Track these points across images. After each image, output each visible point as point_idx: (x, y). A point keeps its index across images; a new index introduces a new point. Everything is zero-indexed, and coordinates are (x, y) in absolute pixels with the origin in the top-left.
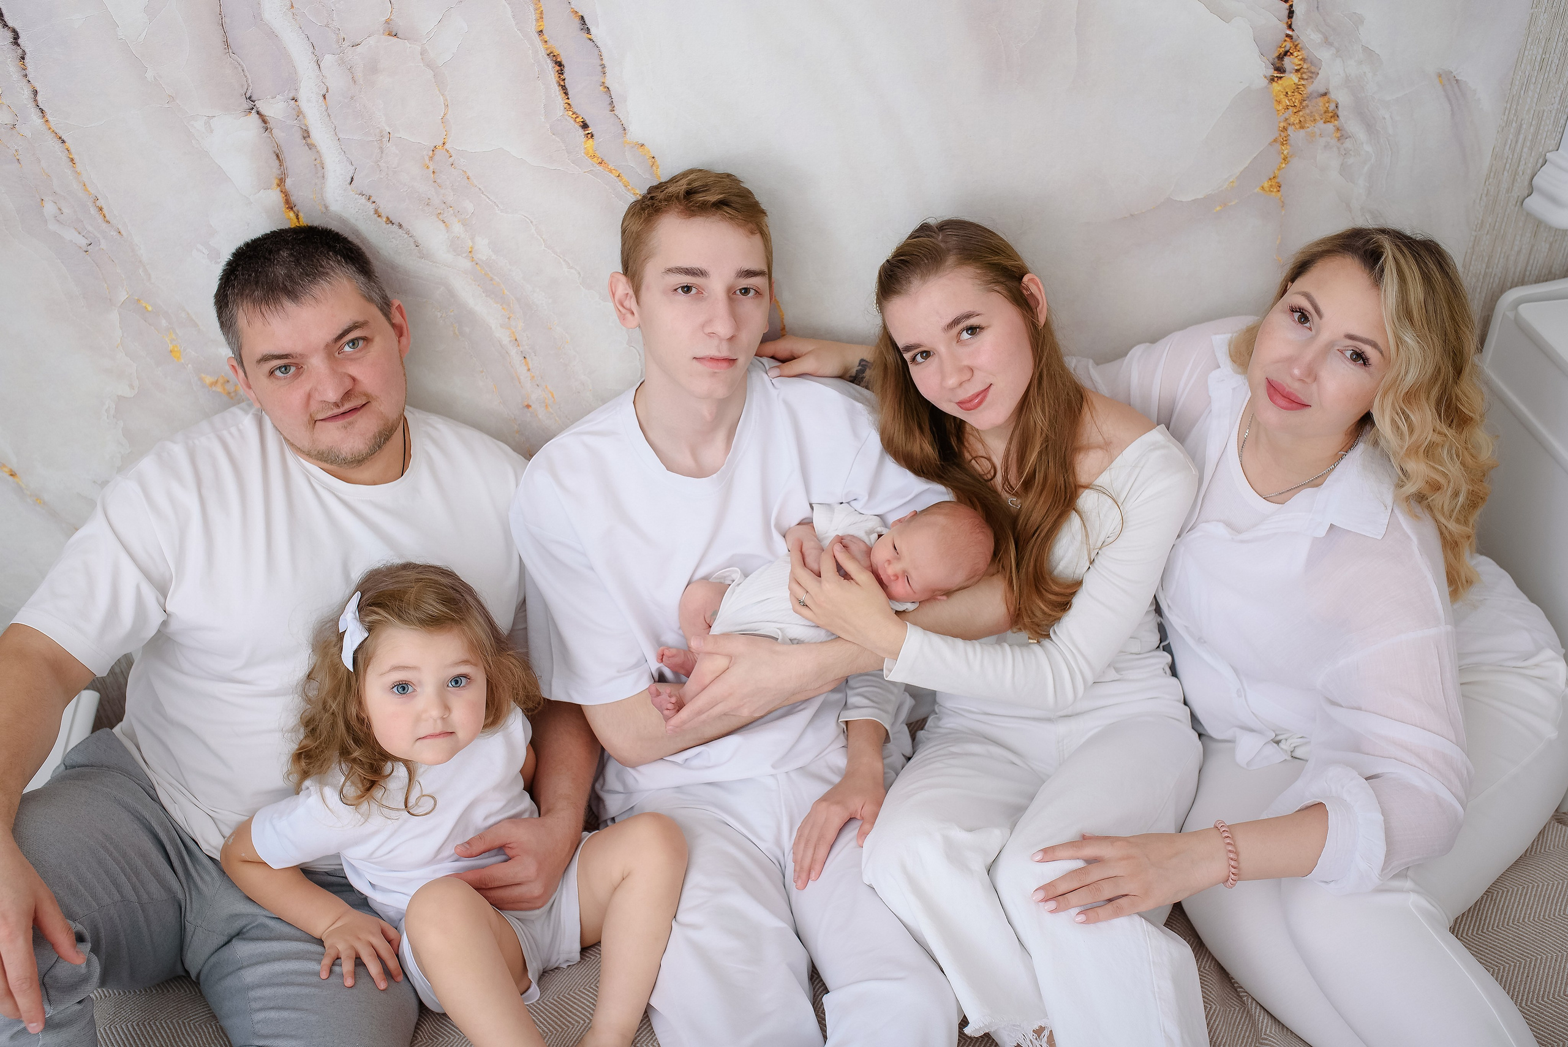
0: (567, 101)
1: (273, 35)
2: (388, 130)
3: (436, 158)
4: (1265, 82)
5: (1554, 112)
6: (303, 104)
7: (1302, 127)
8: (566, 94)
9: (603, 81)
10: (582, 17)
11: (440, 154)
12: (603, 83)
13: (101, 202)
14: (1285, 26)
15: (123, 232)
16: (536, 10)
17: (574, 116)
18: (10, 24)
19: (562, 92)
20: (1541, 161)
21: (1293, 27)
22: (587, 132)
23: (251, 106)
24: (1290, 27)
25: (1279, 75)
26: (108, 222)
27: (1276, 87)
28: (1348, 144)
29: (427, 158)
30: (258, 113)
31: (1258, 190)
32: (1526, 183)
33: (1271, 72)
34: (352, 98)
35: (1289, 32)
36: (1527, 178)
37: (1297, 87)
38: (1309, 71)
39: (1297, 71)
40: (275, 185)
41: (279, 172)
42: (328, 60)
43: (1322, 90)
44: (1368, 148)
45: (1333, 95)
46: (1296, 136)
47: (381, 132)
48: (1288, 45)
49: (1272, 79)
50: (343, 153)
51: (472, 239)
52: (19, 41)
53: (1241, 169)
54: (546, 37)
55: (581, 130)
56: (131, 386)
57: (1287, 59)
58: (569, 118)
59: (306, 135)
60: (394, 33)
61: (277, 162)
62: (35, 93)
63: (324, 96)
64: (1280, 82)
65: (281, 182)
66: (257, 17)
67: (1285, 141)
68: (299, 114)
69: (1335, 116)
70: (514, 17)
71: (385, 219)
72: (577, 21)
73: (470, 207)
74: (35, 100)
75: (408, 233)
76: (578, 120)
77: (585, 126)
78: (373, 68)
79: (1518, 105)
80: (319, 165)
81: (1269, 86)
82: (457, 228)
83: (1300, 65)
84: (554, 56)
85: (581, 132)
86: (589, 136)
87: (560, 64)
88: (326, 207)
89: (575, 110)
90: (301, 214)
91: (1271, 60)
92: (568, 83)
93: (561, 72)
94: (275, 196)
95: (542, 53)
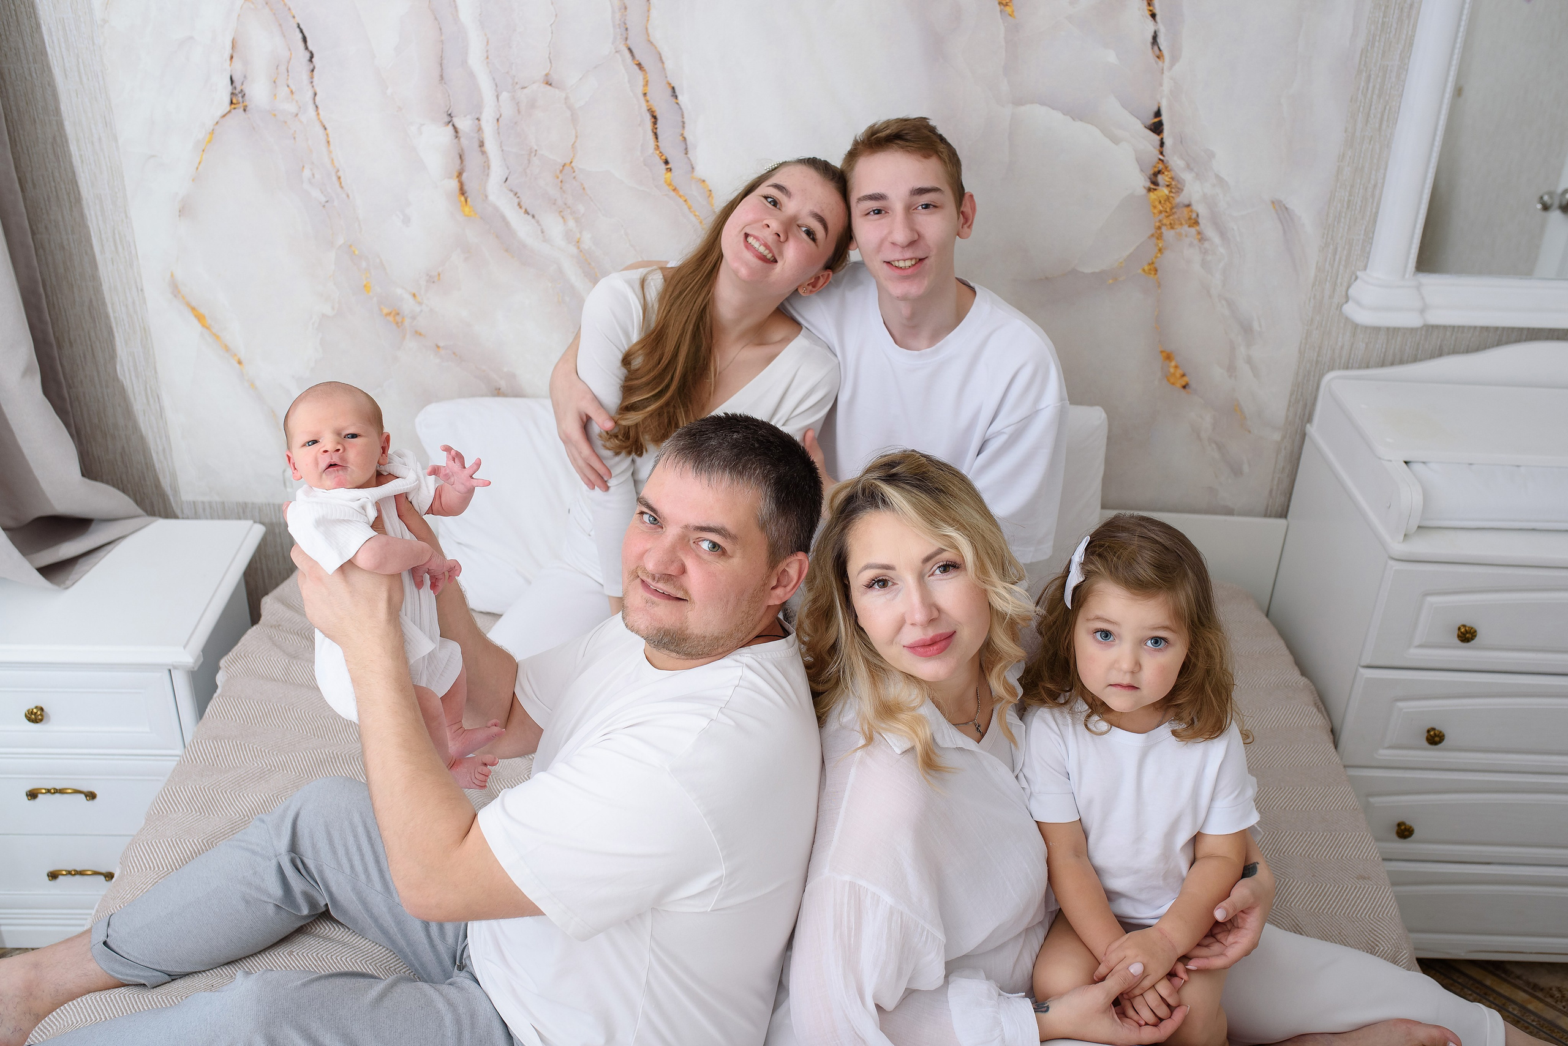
0: (656, 143)
1: (472, 75)
2: (536, 148)
3: (564, 172)
4: (1144, 191)
5: (1361, 241)
6: (483, 123)
7: (1172, 228)
8: (657, 138)
9: (682, 132)
10: (673, 88)
11: (567, 169)
12: (682, 134)
13: (340, 174)
14: (1158, 153)
15: (350, 196)
16: (644, 79)
17: (660, 154)
18: (310, 48)
19: (654, 137)
20: (1354, 277)
21: (1164, 153)
22: (667, 167)
23: (450, 121)
24: (1161, 153)
25: (1154, 187)
26: (342, 187)
27: (1152, 195)
28: (1206, 245)
29: (558, 172)
30: (453, 125)
31: (1140, 271)
32: (1344, 293)
33: (1148, 184)
34: (516, 123)
35: (1161, 157)
36: (1344, 289)
37: (1168, 199)
38: (1175, 187)
39: (1168, 186)
40: (455, 177)
41: (460, 168)
42: (504, 96)
43: (1186, 202)
44: (1222, 250)
45: (1195, 207)
46: (1168, 234)
47: (531, 149)
48: (1161, 166)
49: (1149, 190)
50: (503, 160)
51: (581, 233)
52: (313, 60)
53: (1128, 253)
54: (648, 98)
55: (663, 165)
56: (333, 308)
57: (1160, 178)
58: (656, 156)
59: (482, 144)
60: (549, 83)
61: (460, 160)
62: (315, 94)
63: (498, 120)
64: (1155, 192)
65: (460, 175)
66: (464, 63)
67: (1160, 237)
68: (480, 129)
69: (1196, 223)
70: (629, 81)
71: (524, 210)
72: (669, 91)
73: (581, 208)
74: (314, 99)
75: (538, 222)
76: (663, 157)
77: (666, 162)
78: (532, 104)
79: (1333, 231)
80: (486, 166)
81: (1148, 194)
82: (571, 223)
83: (1169, 182)
84: (652, 111)
85: (663, 167)
86: (669, 170)
87: (655, 117)
88: (486, 197)
89: (662, 151)
90: (469, 200)
91: (1149, 175)
92: (659, 131)
93: (655, 123)
94: (454, 184)
95: (644, 108)
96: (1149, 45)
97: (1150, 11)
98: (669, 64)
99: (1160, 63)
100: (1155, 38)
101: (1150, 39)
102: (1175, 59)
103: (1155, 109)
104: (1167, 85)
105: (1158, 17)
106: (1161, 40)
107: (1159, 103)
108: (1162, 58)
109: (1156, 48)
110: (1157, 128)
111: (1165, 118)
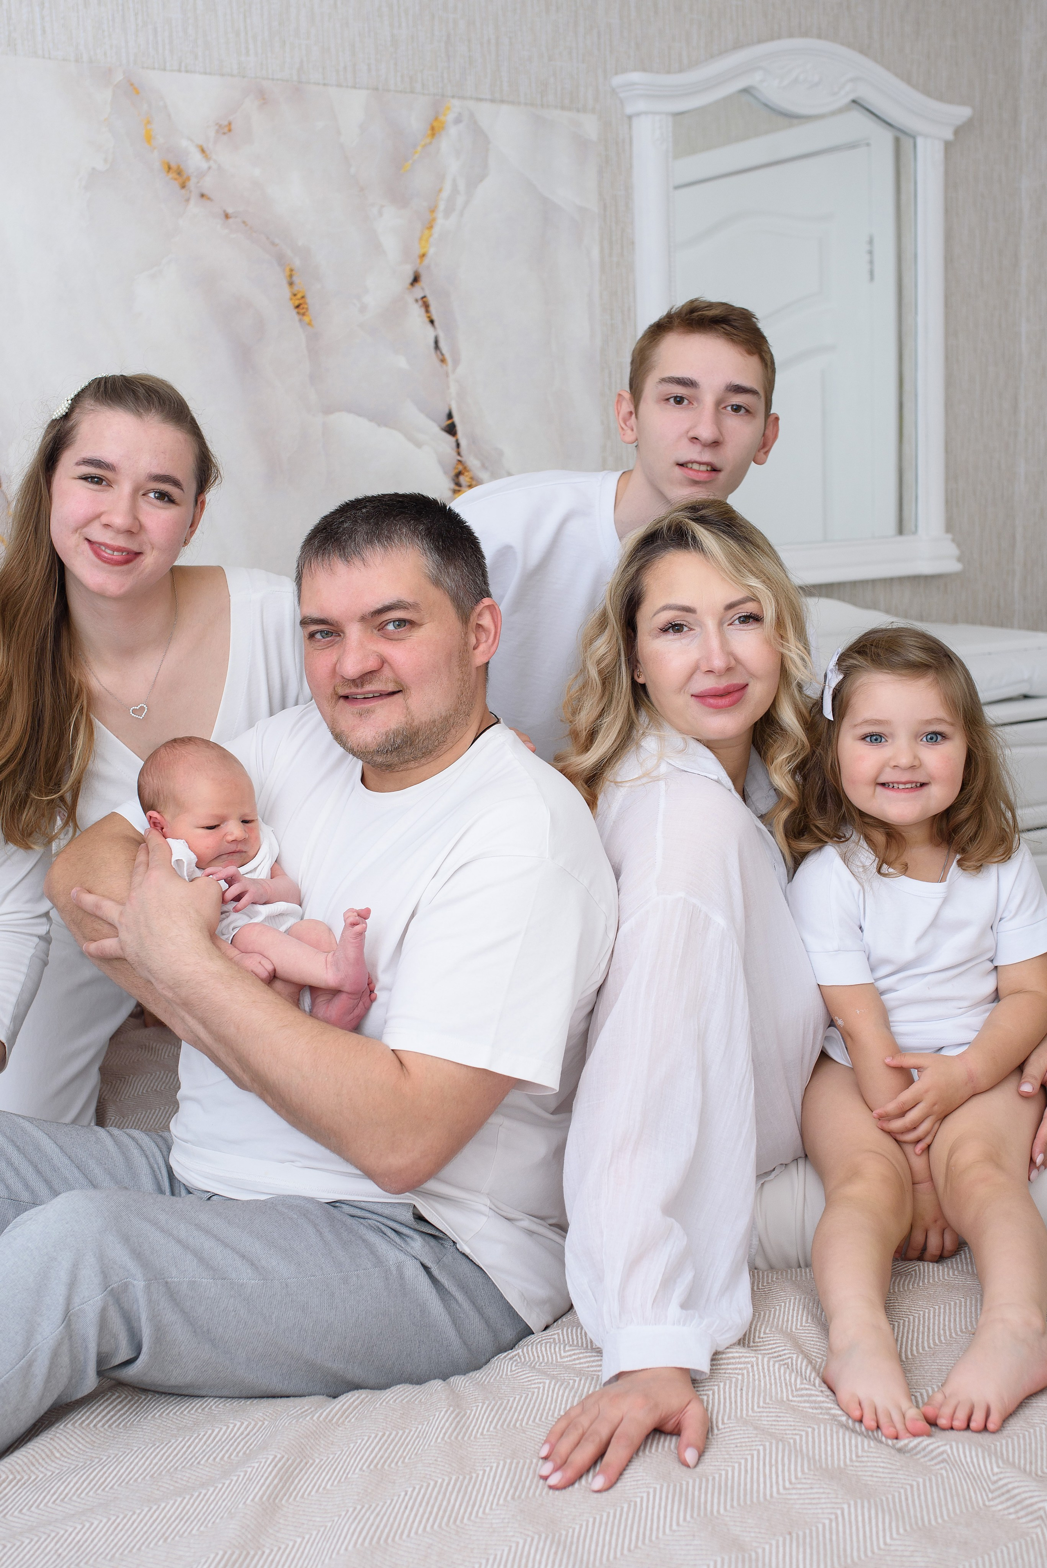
14: (456, 453)
21: (461, 454)
24: (459, 454)
33: (453, 486)
35: (459, 458)
48: (460, 467)
57: (461, 478)
91: (451, 477)
96: (433, 350)
97: (429, 317)
99: (444, 366)
100: (436, 342)
101: (432, 344)
102: (456, 362)
103: (447, 411)
104: (453, 389)
105: (436, 323)
106: (442, 344)
107: (450, 406)
108: (445, 362)
109: (438, 352)
110: (451, 430)
111: (456, 419)
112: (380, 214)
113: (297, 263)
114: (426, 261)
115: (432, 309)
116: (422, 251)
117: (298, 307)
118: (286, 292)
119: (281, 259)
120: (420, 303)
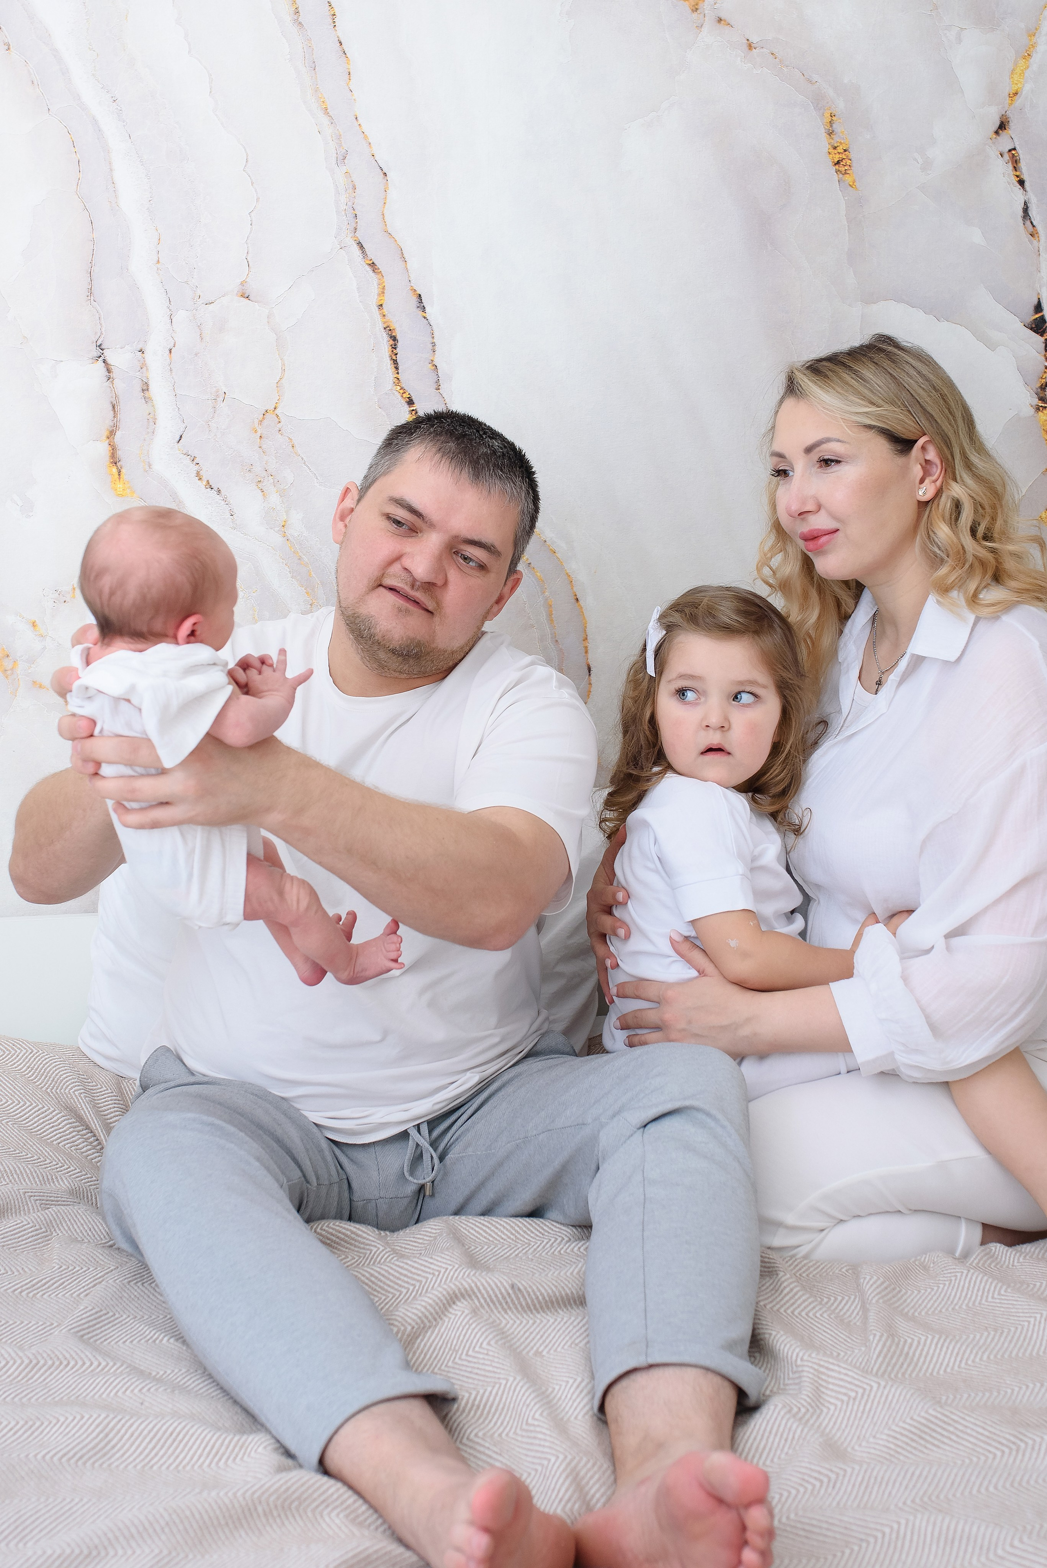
0: (396, 376)
1: (135, 287)
2: (224, 389)
3: (265, 422)
4: (1032, 411)
6: (148, 355)
8: (397, 368)
9: (432, 358)
10: (420, 296)
11: (271, 418)
12: (432, 361)
14: (1043, 358)
16: (379, 284)
17: (402, 391)
19: (393, 366)
22: (412, 408)
23: (99, 354)
25: (1043, 405)
27: (1042, 416)
29: (256, 421)
30: (104, 361)
31: (1037, 518)
33: (1037, 402)
34: (196, 355)
40: (104, 437)
41: (112, 424)
42: (181, 316)
47: (218, 391)
49: (1038, 409)
50: (177, 410)
51: (288, 512)
54: (385, 310)
55: (406, 406)
58: (397, 393)
59: (145, 388)
60: (246, 295)
61: (112, 413)
63: (170, 351)
64: (1044, 411)
65: (112, 433)
66: (124, 270)
68: (143, 366)
70: (358, 289)
71: (205, 483)
72: (414, 300)
73: (290, 476)
75: (225, 499)
76: (405, 395)
77: (412, 402)
78: (221, 327)
80: (152, 419)
81: (1036, 415)
82: (274, 498)
84: (391, 330)
85: (406, 408)
87: (394, 339)
88: (150, 466)
89: (403, 386)
90: (123, 471)
91: (1034, 389)
92: (399, 358)
93: (394, 347)
94: (102, 449)
95: (380, 326)
96: (1020, 220)
97: (1017, 176)
98: (412, 264)
99: (1035, 242)
100: (1026, 210)
101: (1020, 212)
103: (1036, 302)
105: (1027, 184)
106: (1033, 212)
107: (1039, 294)
108: (1036, 236)
109: (1028, 223)
110: (1039, 327)
112: (959, 40)
113: (840, 105)
114: (1019, 101)
115: (1023, 165)
116: (1014, 88)
117: (838, 163)
118: (824, 144)
119: (818, 101)
120: (1007, 157)
